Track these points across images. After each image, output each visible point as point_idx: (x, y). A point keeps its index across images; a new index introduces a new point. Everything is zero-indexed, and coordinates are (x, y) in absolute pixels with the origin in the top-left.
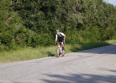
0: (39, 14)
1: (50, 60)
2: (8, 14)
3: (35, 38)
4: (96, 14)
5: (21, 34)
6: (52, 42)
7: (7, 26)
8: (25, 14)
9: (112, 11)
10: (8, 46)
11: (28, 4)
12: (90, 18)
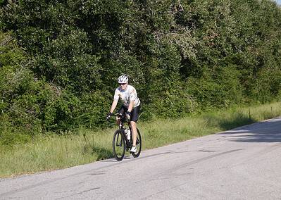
0: (73, 37)
3: (64, 106)
4: (231, 30)
5: (24, 96)
8: (34, 38)
9: (273, 21)
11: (40, 10)
12: (214, 41)
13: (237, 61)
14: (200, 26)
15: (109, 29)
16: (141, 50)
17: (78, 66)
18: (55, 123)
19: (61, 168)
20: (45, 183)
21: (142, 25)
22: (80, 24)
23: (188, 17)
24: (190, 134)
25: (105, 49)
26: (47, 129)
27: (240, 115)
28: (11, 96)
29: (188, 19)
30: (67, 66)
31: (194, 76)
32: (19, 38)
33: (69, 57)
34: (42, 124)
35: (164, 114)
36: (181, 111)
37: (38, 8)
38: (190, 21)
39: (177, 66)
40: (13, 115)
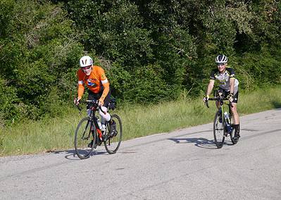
0: (124, 9)
1: (160, 144)
2: (34, 11)
3: (114, 81)
5: (73, 69)
6: (165, 90)
7: (32, 48)
8: (84, 11)
10: (38, 105)
12: (273, 17)
16: (195, 24)
17: (128, 39)
30: (117, 40)
32: (69, 11)
33: (119, 30)
39: (232, 41)
40: (62, 89)
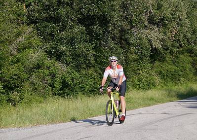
0: (76, 30)
3: (68, 79)
4: (187, 29)
5: (40, 70)
7: (13, 55)
8: (48, 30)
11: (53, 11)
12: (175, 37)
13: (190, 51)
14: (165, 26)
15: (101, 25)
16: (123, 41)
17: (79, 51)
18: (61, 90)
19: (64, 121)
20: (53, 132)
21: (125, 24)
22: (80, 21)
23: (157, 19)
24: (156, 101)
25: (98, 39)
26: (55, 94)
27: (192, 89)
28: (31, 70)
29: (157, 21)
30: (71, 51)
31: (160, 60)
32: (38, 30)
33: (72, 44)
34: (52, 90)
35: (137, 86)
36: (150, 85)
37: (52, 9)
38: (158, 22)
39: (148, 53)
40: (32, 83)
